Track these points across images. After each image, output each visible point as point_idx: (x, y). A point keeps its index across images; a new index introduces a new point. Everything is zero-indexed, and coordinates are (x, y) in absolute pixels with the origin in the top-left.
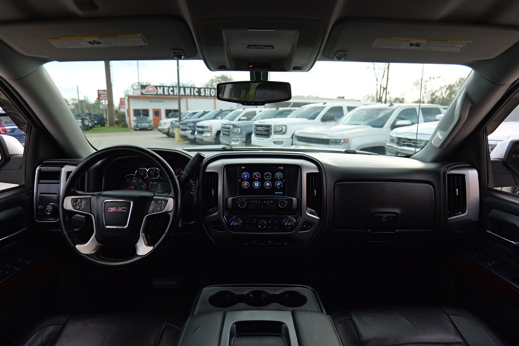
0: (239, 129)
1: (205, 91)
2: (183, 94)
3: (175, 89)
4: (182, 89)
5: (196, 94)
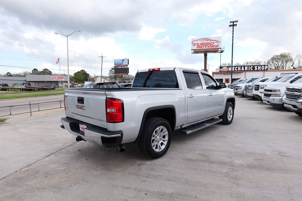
0: (251, 87)
1: (257, 67)
2: (243, 70)
3: (239, 67)
4: (243, 67)
5: (252, 69)
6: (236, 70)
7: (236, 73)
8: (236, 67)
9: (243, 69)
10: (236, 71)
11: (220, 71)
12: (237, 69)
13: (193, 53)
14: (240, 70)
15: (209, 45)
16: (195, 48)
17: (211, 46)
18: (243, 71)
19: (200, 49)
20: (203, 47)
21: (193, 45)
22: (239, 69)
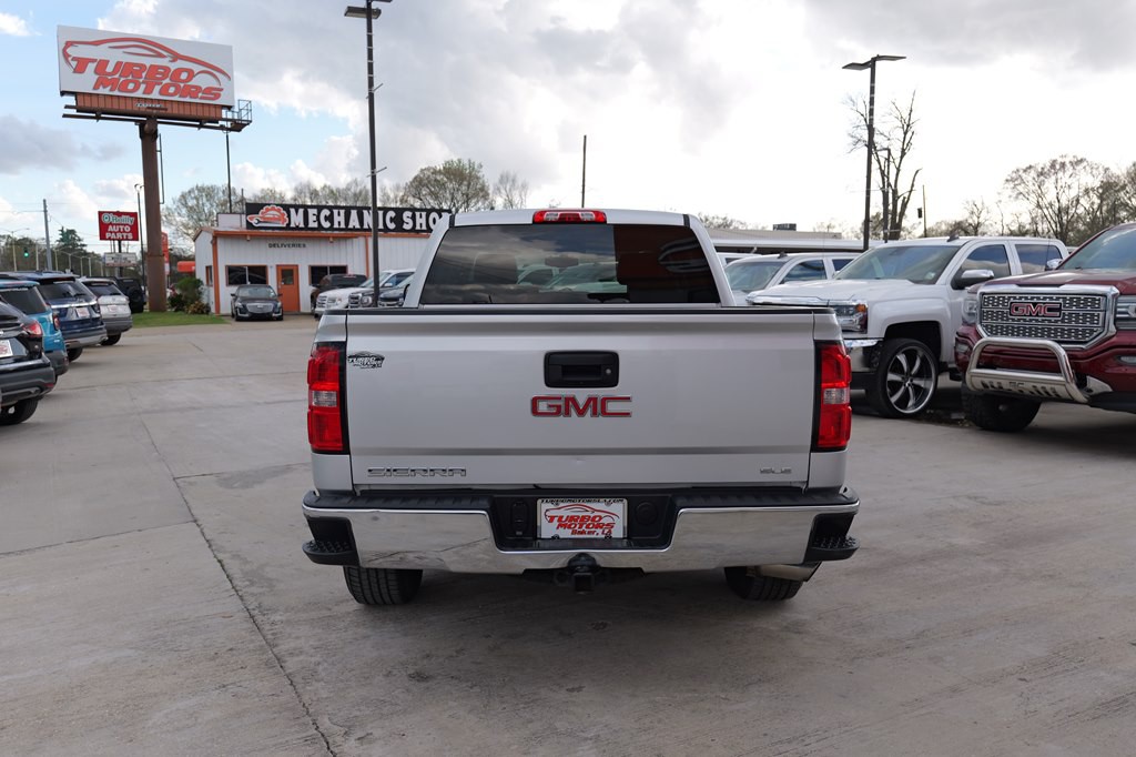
1: (413, 218)
2: (357, 226)
3: (335, 212)
4: (354, 213)
5: (392, 226)
6: (326, 225)
7: (327, 238)
8: (326, 212)
9: (354, 222)
10: (326, 229)
11: (249, 225)
12: (330, 218)
13: (74, 112)
14: (343, 226)
15: (167, 81)
16: (86, 82)
17: (177, 87)
18: (354, 229)
19: (116, 93)
20: (131, 86)
21: (74, 64)
22: (339, 219)
